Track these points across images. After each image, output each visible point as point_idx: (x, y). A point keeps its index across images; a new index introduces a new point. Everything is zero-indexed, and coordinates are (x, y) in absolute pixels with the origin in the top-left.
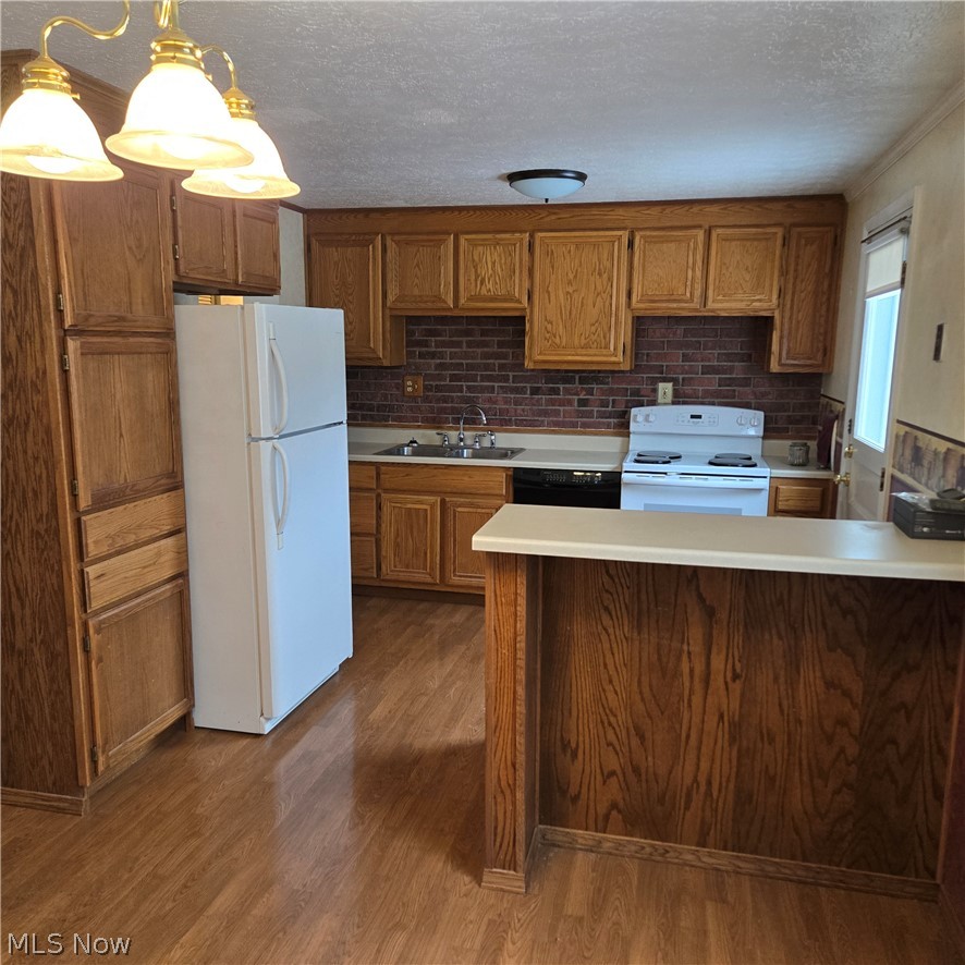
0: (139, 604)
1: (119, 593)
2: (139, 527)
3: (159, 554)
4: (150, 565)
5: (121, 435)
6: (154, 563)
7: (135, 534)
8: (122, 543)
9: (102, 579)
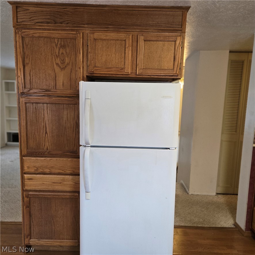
0: (50, 195)
1: (39, 188)
2: (52, 167)
3: (64, 180)
4: (58, 183)
5: (46, 133)
6: (60, 183)
7: (50, 170)
8: (42, 171)
9: (31, 180)
